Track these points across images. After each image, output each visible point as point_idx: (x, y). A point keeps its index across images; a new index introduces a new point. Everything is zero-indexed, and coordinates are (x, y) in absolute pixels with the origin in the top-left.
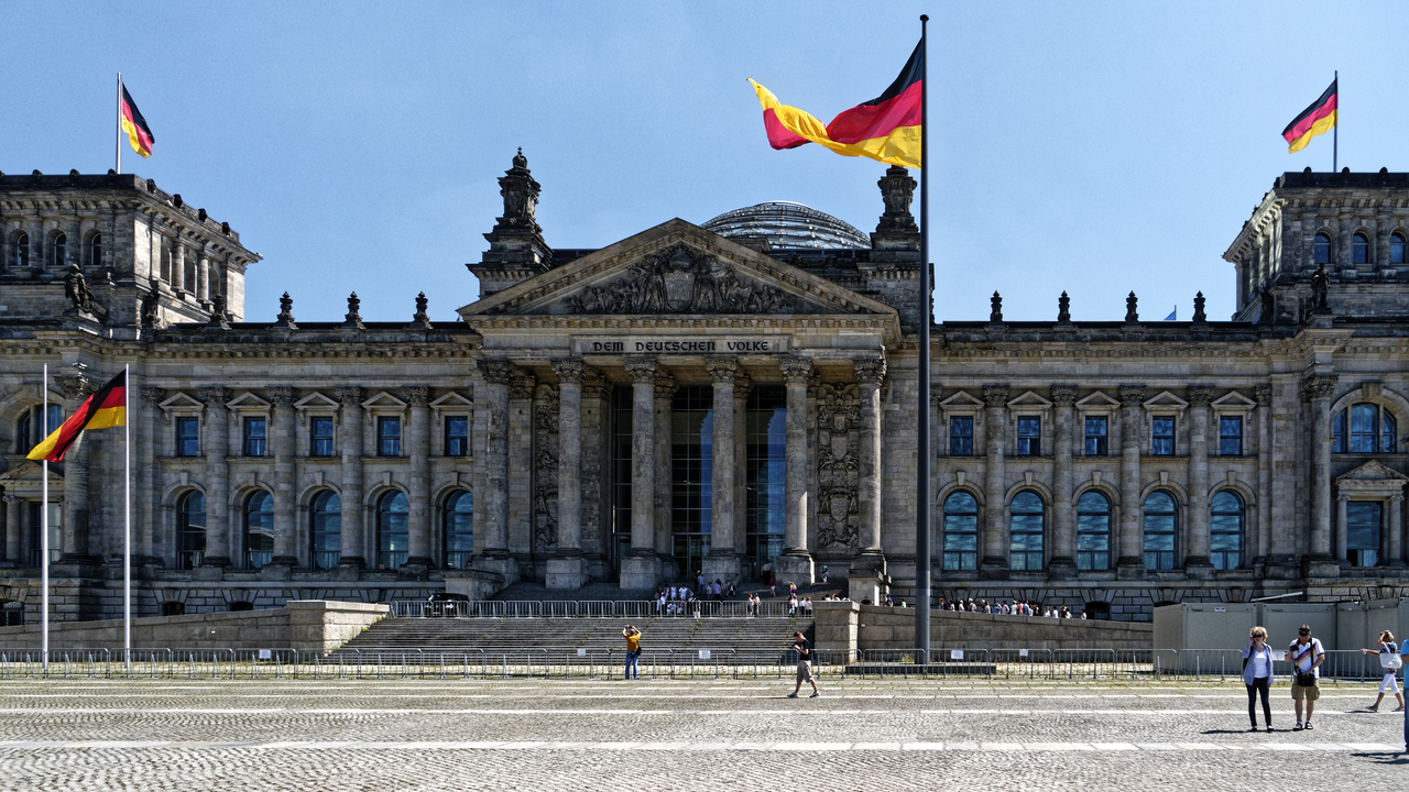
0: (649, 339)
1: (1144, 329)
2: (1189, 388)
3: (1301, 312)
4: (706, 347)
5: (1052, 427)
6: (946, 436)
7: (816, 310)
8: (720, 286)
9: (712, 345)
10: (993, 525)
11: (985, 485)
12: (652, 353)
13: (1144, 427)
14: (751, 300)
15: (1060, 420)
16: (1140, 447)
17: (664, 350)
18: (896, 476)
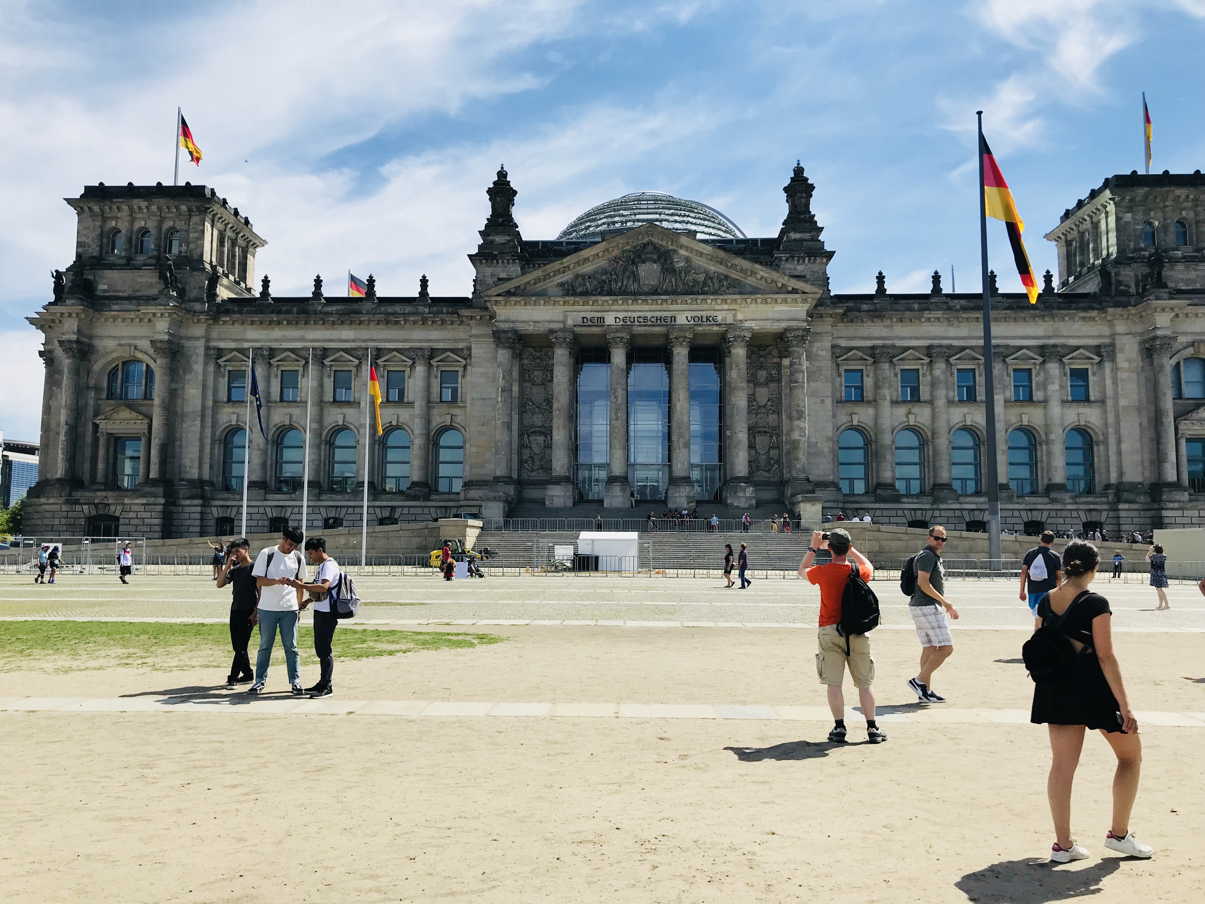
0: (625, 314)
1: (1004, 300)
2: (1043, 347)
3: (1137, 285)
4: (669, 319)
5: (929, 378)
6: (841, 386)
7: (755, 291)
8: (680, 273)
9: (674, 318)
10: (884, 457)
11: (876, 424)
12: (627, 325)
13: (1007, 379)
14: (705, 283)
15: (937, 373)
16: (1004, 394)
17: (636, 323)
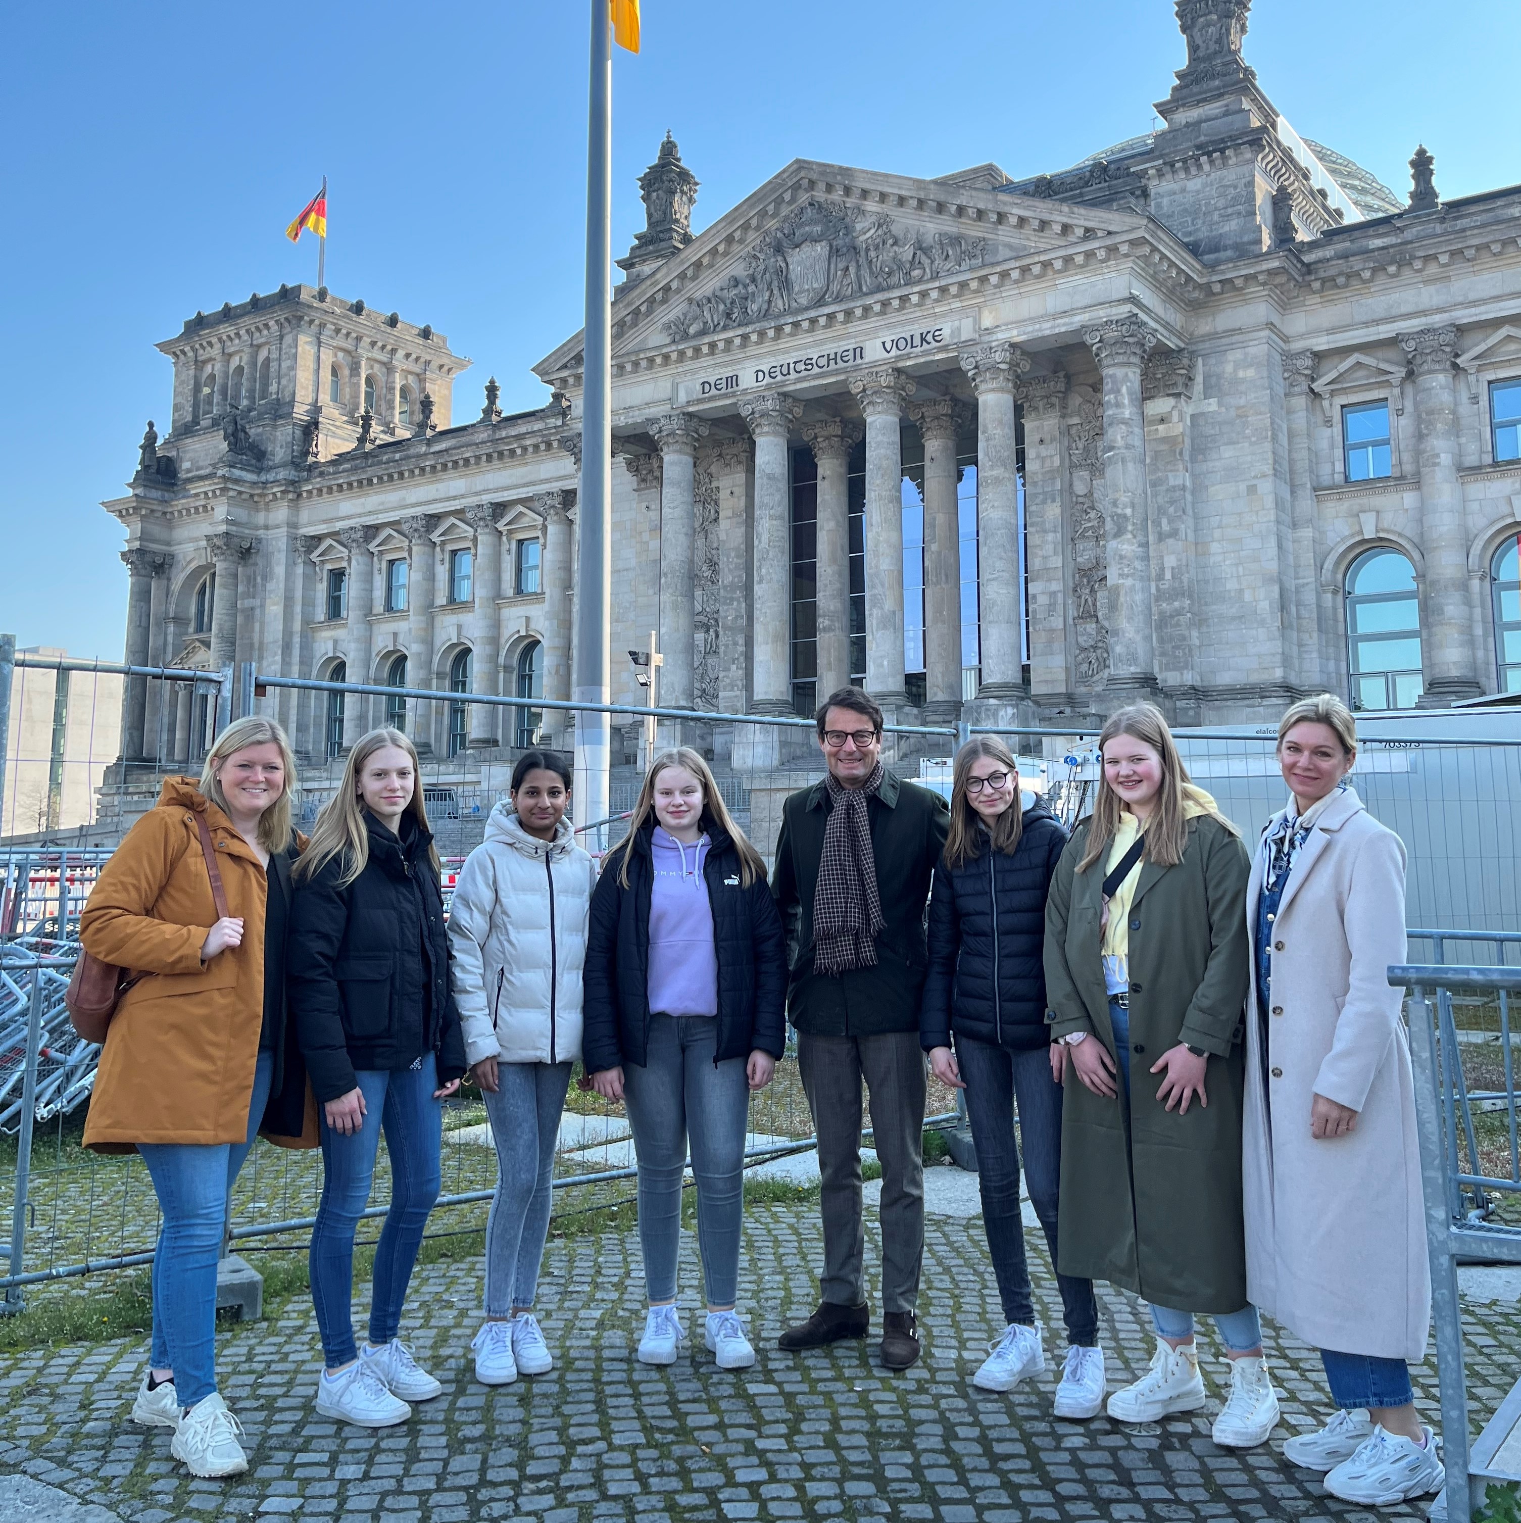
0: (771, 361)
4: (851, 357)
6: (1332, 447)
8: (867, 250)
9: (859, 352)
12: (776, 383)
17: (793, 376)
18: (1217, 534)
